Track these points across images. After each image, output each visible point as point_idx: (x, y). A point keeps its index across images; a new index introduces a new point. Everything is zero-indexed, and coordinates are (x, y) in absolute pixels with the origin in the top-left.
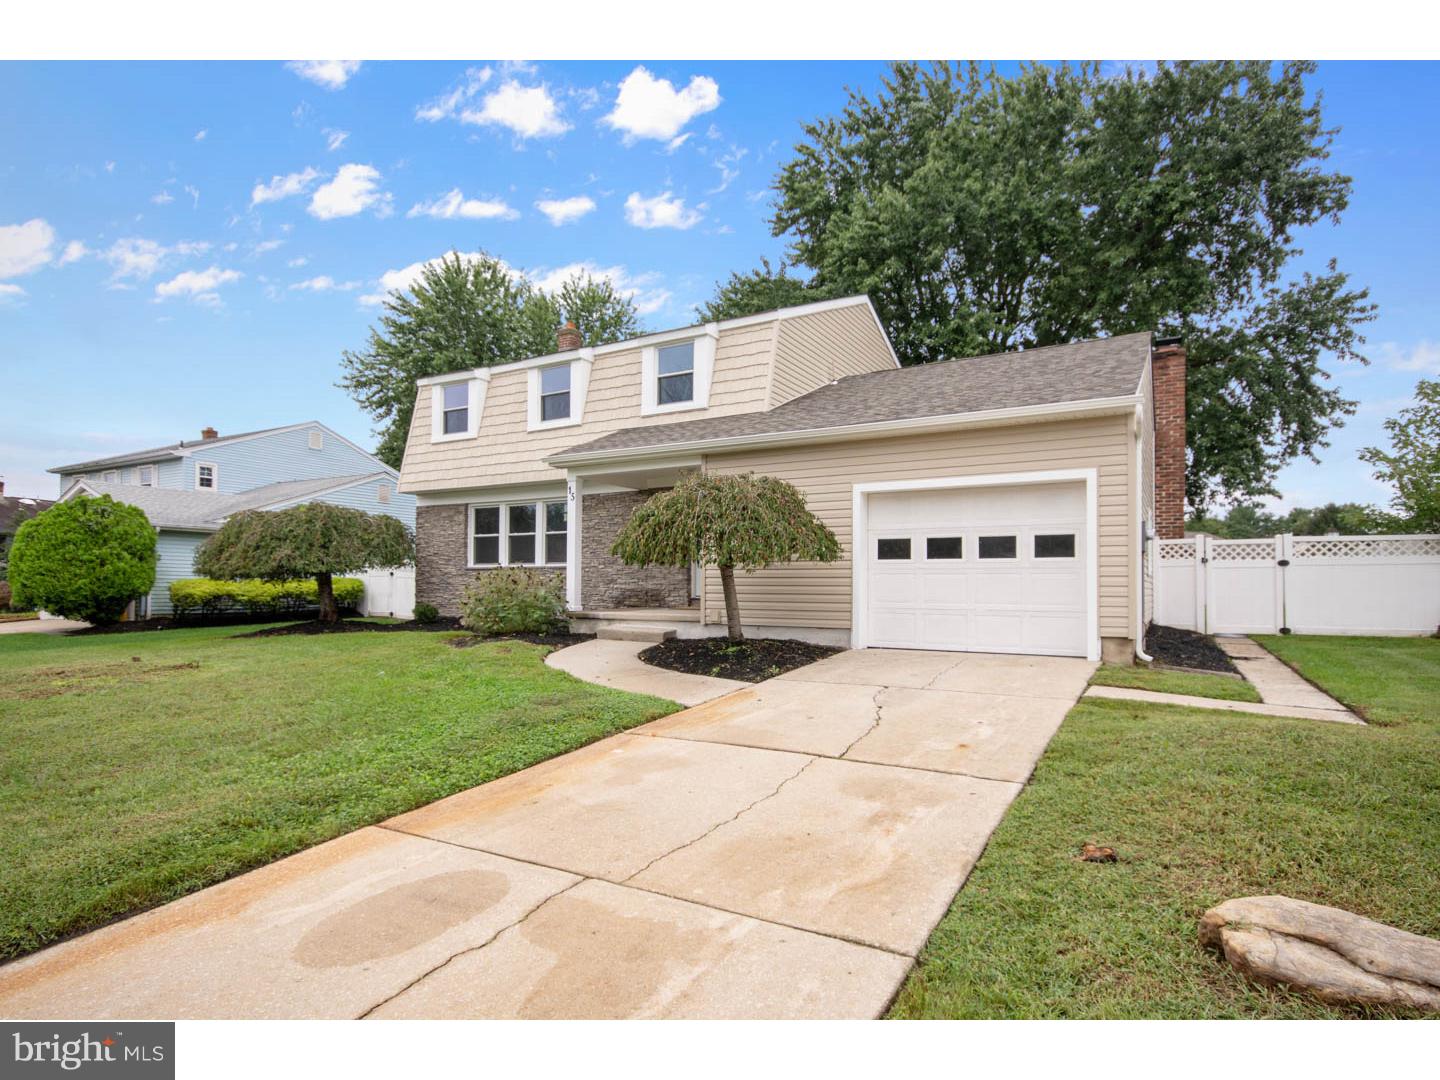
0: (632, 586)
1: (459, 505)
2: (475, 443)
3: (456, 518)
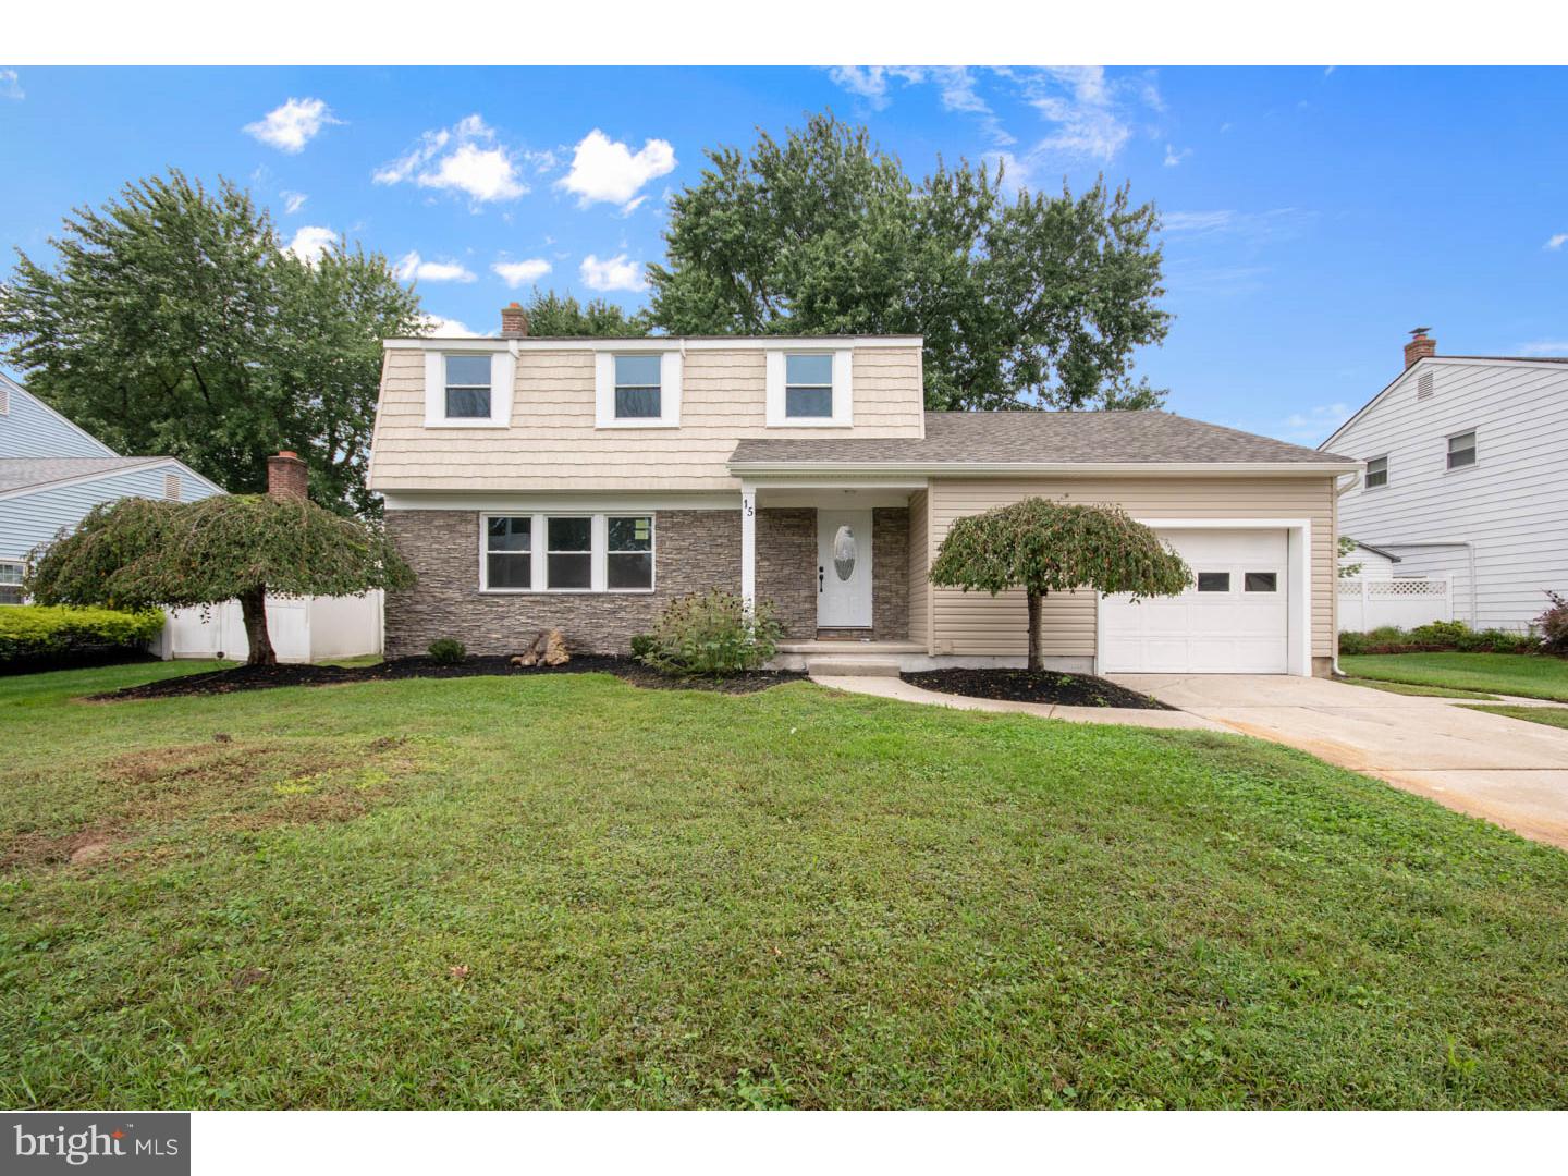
1: (466, 512)
2: (506, 435)
3: (461, 528)
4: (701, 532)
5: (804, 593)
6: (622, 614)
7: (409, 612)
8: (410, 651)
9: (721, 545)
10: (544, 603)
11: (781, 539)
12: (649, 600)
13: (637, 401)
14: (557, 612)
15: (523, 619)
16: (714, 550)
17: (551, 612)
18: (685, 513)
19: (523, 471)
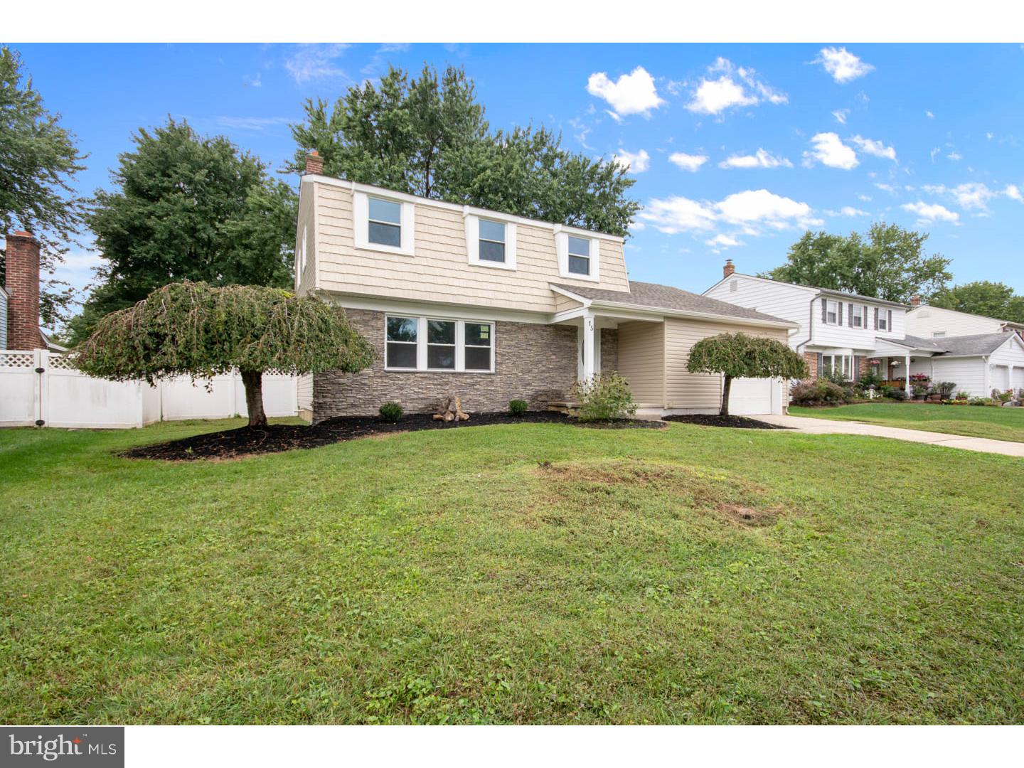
0: (542, 388)
1: (377, 312)
2: (412, 261)
3: (373, 323)
4: (521, 336)
5: (572, 375)
6: (478, 387)
7: (334, 384)
8: (335, 414)
9: (532, 345)
10: (430, 379)
11: (561, 343)
12: (493, 377)
13: (493, 250)
14: (438, 385)
15: (416, 390)
16: (529, 348)
17: (434, 385)
18: (513, 324)
19: (429, 287)
